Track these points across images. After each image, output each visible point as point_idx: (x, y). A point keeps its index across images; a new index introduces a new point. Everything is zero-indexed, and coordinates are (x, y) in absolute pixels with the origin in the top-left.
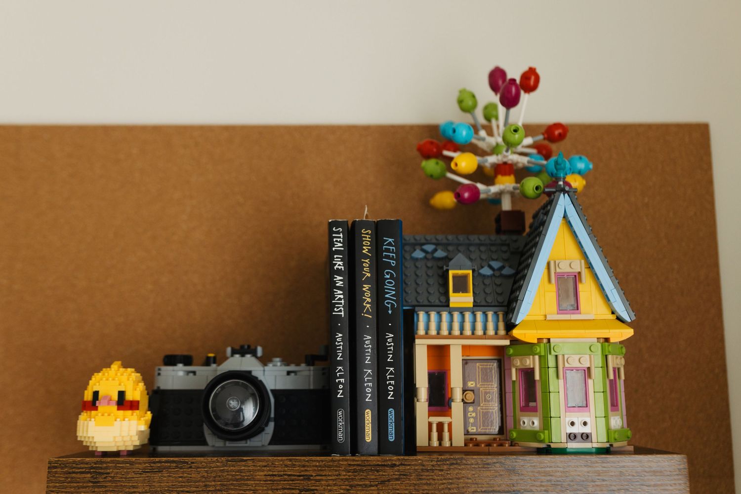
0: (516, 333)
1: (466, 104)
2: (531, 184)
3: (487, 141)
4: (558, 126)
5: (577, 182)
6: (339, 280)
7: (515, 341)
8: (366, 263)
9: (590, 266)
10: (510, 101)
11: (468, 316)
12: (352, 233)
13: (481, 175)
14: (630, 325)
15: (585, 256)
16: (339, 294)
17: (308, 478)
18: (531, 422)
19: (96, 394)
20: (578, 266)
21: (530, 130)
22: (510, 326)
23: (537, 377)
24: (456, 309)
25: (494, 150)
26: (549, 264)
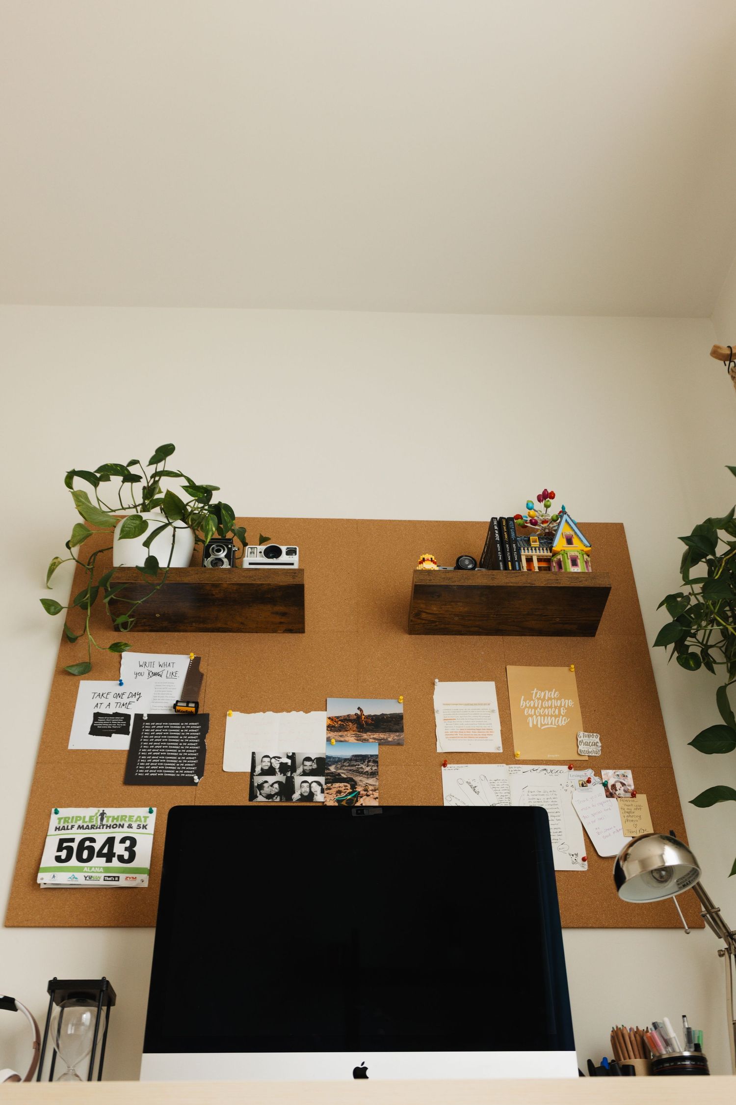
0: (554, 550)
6: (497, 532)
7: (555, 554)
8: (505, 527)
9: (576, 533)
11: (537, 549)
12: (499, 520)
14: (590, 547)
15: (574, 530)
16: (497, 535)
17: (494, 575)
19: (424, 559)
20: (572, 533)
22: (551, 549)
23: (562, 560)
24: (533, 547)
26: (562, 534)
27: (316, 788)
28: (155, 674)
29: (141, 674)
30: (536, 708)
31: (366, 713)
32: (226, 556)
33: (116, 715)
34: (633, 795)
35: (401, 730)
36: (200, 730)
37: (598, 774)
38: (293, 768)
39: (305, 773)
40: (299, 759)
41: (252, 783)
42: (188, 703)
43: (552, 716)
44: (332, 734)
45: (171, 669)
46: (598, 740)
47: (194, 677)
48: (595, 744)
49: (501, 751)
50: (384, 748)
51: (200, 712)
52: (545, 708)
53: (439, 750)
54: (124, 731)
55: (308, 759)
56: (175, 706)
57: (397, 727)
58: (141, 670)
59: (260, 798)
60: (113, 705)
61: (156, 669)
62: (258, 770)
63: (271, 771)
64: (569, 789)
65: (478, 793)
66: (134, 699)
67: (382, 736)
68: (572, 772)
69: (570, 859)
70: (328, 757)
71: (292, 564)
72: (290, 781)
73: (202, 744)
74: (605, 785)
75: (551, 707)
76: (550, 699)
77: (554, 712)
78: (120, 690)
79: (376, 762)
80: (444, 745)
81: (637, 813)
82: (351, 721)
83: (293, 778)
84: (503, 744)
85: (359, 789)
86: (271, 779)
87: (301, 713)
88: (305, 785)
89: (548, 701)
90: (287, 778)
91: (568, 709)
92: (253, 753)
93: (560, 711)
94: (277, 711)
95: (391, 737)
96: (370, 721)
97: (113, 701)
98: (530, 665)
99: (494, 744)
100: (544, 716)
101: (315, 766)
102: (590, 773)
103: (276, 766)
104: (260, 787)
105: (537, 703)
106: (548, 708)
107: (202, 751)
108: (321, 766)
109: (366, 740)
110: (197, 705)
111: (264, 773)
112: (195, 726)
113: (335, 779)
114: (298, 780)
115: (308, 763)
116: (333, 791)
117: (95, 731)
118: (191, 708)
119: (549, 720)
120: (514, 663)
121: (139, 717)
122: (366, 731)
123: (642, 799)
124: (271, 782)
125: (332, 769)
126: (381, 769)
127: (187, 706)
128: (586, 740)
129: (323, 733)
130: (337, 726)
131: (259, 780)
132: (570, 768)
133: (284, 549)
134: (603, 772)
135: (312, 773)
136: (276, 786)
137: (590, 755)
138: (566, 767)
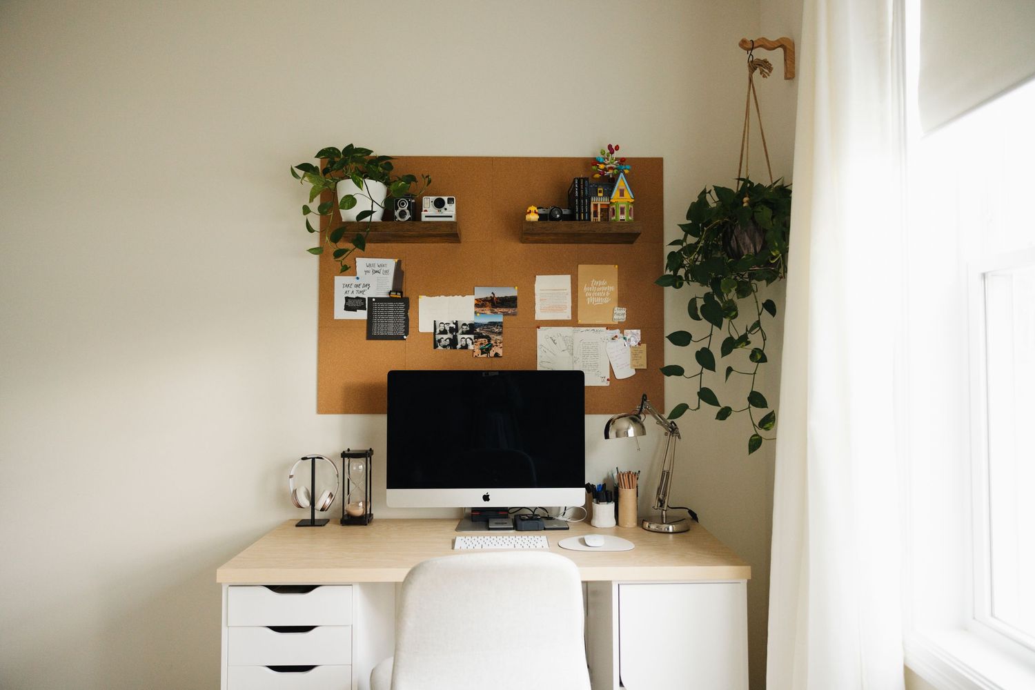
0: (611, 200)
1: (603, 153)
2: (615, 171)
3: (607, 162)
4: (623, 158)
5: (626, 171)
6: (577, 189)
7: (611, 203)
8: (582, 186)
9: (626, 188)
10: (612, 153)
11: (602, 198)
12: (579, 180)
13: (605, 169)
16: (577, 192)
18: (614, 218)
20: (624, 188)
21: (617, 159)
22: (610, 199)
23: (615, 208)
24: (599, 197)
25: (609, 164)
26: (618, 188)
27: (469, 342)
28: (376, 272)
29: (368, 272)
30: (592, 292)
31: (496, 296)
32: (408, 208)
33: (357, 298)
34: (639, 345)
35: (516, 307)
36: (405, 307)
37: (622, 332)
38: (456, 330)
39: (463, 333)
40: (460, 325)
41: (435, 339)
42: (397, 292)
43: (601, 297)
44: (478, 309)
45: (385, 269)
46: (625, 312)
47: (399, 275)
48: (623, 314)
49: (570, 319)
50: (507, 317)
51: (404, 296)
52: (597, 292)
53: (536, 319)
54: (363, 308)
55: (464, 324)
56: (390, 293)
57: (513, 305)
58: (368, 269)
59: (440, 348)
60: (355, 292)
61: (377, 269)
62: (438, 331)
63: (444, 332)
64: (605, 341)
65: (555, 344)
66: (366, 288)
67: (505, 310)
68: (609, 331)
69: (600, 380)
70: (475, 323)
71: (451, 217)
72: (455, 337)
73: (406, 316)
74: (625, 339)
75: (601, 291)
76: (601, 286)
77: (603, 295)
78: (357, 282)
79: (501, 326)
80: (540, 315)
81: (641, 355)
82: (488, 301)
83: (456, 336)
84: (572, 314)
85: (492, 342)
86: (445, 337)
87: (460, 296)
88: (464, 340)
90: (454, 336)
91: (611, 292)
92: (435, 321)
93: (606, 294)
94: (446, 296)
95: (510, 311)
96: (498, 301)
97: (355, 289)
98: (592, 264)
99: (566, 315)
100: (597, 297)
101: (468, 329)
102: (617, 332)
103: (448, 329)
104: (439, 341)
105: (594, 289)
107: (407, 320)
108: (472, 328)
109: (496, 313)
110: (402, 293)
111: (441, 333)
112: (402, 305)
113: (479, 336)
114: (459, 337)
115: (464, 327)
116: (478, 343)
117: (347, 308)
118: (399, 295)
119: (599, 300)
120: (583, 263)
121: (370, 299)
122: (496, 307)
123: (644, 346)
124: (445, 339)
125: (478, 330)
126: (505, 330)
127: (396, 294)
128: (618, 312)
129: (472, 309)
130: (481, 304)
131: (438, 337)
132: (607, 329)
133: (445, 199)
134: (626, 331)
135: (467, 333)
136: (448, 340)
137: (621, 321)
138: (605, 328)
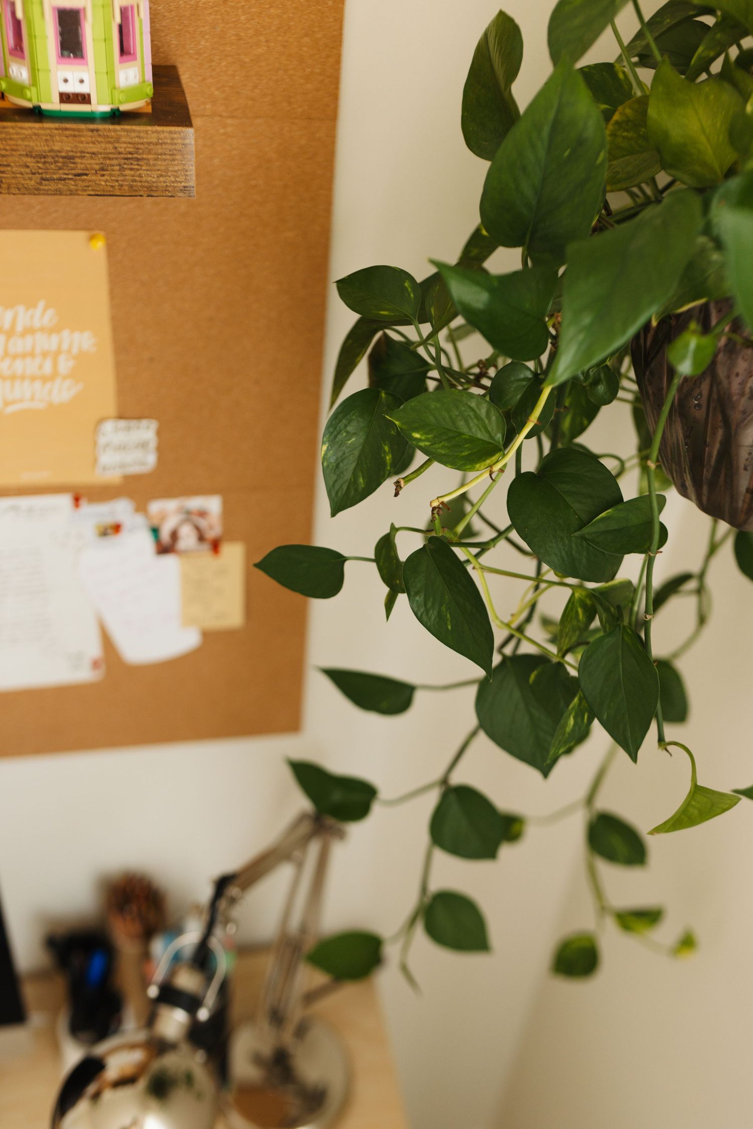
18: (19, 72)
23: (19, 14)
34: (215, 546)
37: (141, 508)
43: (33, 378)
46: (151, 434)
48: (143, 445)
52: (15, 357)
64: (73, 542)
68: (83, 507)
69: (64, 663)
74: (155, 531)
75: (32, 354)
76: (29, 331)
77: (41, 367)
89: (23, 334)
91: (79, 357)
93: (55, 364)
100: (13, 378)
102: (121, 509)
106: (24, 356)
119: (24, 389)
128: (121, 437)
132: (77, 500)
134: (155, 507)
137: (134, 470)
138: (65, 500)
